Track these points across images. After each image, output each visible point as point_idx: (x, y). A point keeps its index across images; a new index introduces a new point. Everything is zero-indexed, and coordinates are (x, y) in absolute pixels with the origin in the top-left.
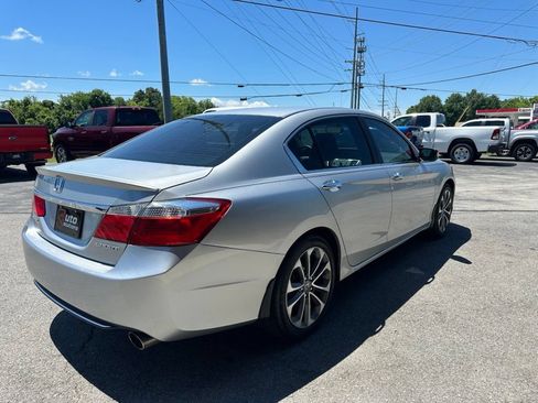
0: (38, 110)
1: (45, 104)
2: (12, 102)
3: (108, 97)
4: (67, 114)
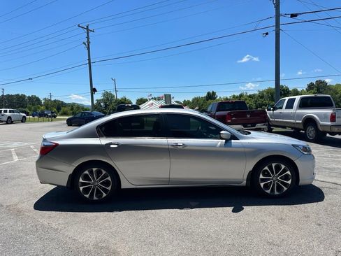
0: (246, 99)
1: (250, 96)
2: (234, 96)
3: (287, 89)
4: (260, 101)
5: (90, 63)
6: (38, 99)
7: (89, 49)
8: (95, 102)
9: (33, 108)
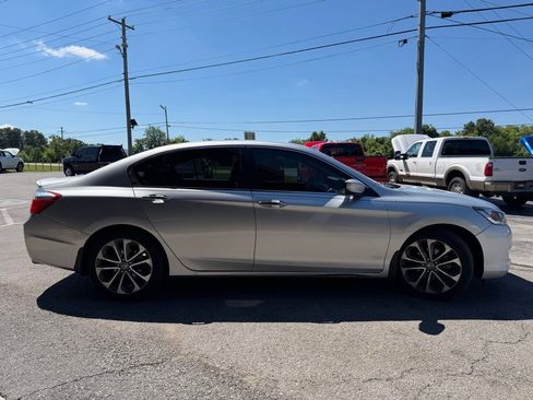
3: (434, 130)
5: (126, 80)
6: (41, 136)
7: (125, 56)
8: (134, 144)
9: (33, 150)
